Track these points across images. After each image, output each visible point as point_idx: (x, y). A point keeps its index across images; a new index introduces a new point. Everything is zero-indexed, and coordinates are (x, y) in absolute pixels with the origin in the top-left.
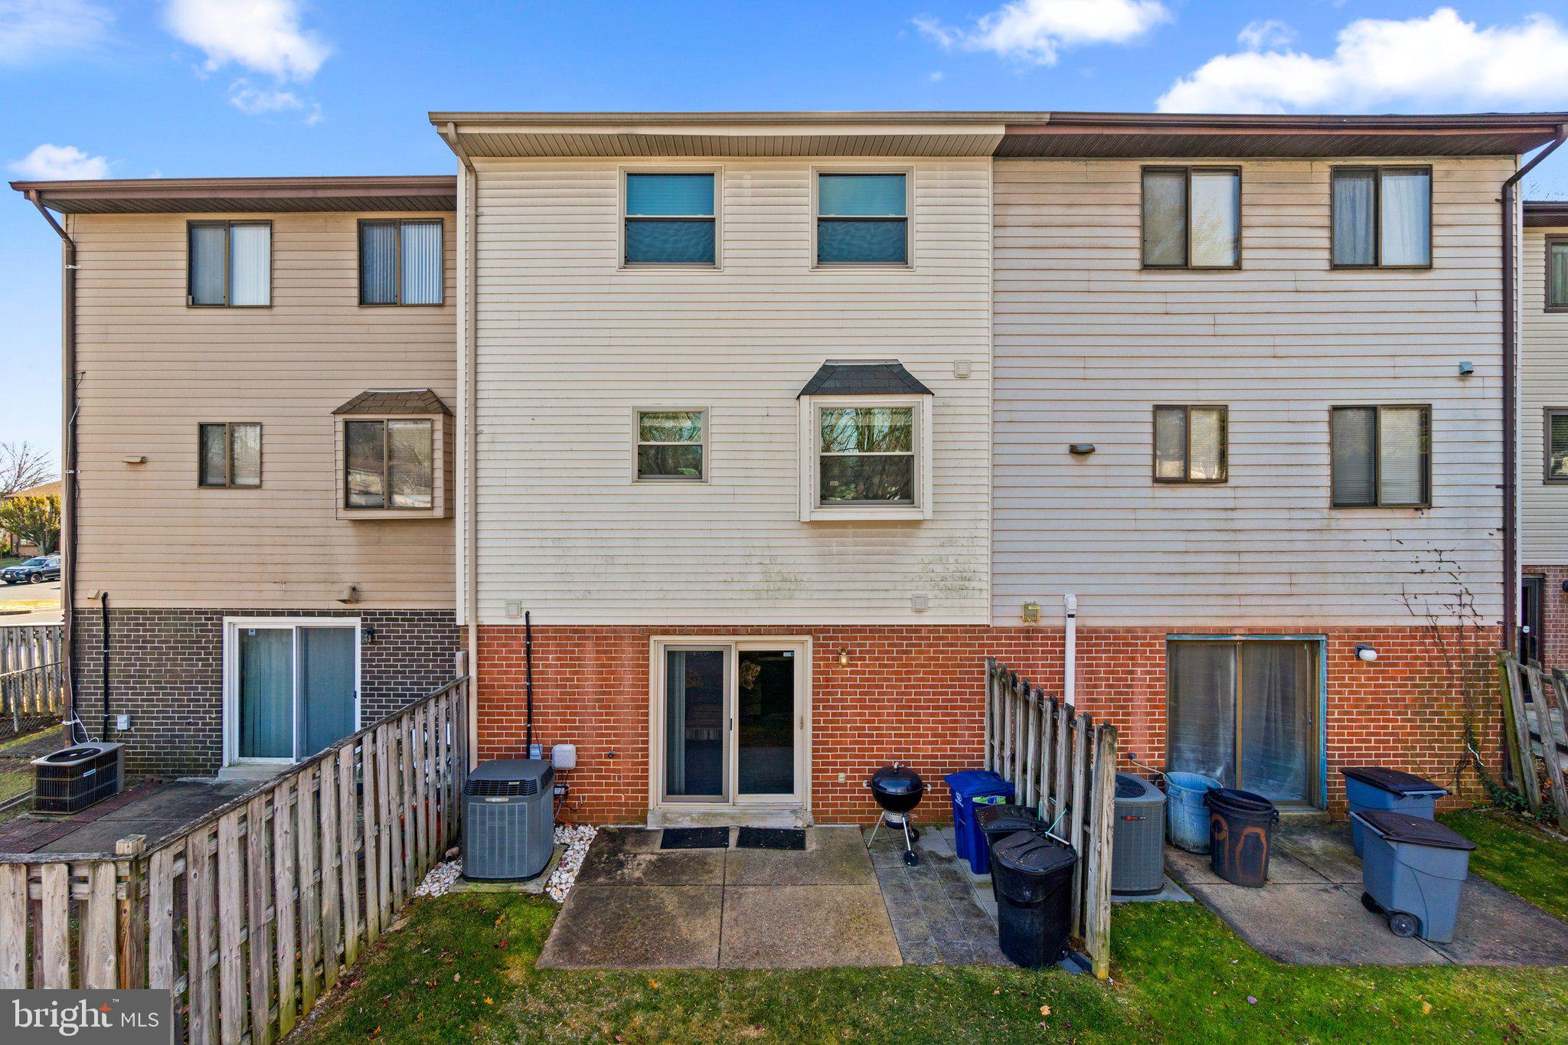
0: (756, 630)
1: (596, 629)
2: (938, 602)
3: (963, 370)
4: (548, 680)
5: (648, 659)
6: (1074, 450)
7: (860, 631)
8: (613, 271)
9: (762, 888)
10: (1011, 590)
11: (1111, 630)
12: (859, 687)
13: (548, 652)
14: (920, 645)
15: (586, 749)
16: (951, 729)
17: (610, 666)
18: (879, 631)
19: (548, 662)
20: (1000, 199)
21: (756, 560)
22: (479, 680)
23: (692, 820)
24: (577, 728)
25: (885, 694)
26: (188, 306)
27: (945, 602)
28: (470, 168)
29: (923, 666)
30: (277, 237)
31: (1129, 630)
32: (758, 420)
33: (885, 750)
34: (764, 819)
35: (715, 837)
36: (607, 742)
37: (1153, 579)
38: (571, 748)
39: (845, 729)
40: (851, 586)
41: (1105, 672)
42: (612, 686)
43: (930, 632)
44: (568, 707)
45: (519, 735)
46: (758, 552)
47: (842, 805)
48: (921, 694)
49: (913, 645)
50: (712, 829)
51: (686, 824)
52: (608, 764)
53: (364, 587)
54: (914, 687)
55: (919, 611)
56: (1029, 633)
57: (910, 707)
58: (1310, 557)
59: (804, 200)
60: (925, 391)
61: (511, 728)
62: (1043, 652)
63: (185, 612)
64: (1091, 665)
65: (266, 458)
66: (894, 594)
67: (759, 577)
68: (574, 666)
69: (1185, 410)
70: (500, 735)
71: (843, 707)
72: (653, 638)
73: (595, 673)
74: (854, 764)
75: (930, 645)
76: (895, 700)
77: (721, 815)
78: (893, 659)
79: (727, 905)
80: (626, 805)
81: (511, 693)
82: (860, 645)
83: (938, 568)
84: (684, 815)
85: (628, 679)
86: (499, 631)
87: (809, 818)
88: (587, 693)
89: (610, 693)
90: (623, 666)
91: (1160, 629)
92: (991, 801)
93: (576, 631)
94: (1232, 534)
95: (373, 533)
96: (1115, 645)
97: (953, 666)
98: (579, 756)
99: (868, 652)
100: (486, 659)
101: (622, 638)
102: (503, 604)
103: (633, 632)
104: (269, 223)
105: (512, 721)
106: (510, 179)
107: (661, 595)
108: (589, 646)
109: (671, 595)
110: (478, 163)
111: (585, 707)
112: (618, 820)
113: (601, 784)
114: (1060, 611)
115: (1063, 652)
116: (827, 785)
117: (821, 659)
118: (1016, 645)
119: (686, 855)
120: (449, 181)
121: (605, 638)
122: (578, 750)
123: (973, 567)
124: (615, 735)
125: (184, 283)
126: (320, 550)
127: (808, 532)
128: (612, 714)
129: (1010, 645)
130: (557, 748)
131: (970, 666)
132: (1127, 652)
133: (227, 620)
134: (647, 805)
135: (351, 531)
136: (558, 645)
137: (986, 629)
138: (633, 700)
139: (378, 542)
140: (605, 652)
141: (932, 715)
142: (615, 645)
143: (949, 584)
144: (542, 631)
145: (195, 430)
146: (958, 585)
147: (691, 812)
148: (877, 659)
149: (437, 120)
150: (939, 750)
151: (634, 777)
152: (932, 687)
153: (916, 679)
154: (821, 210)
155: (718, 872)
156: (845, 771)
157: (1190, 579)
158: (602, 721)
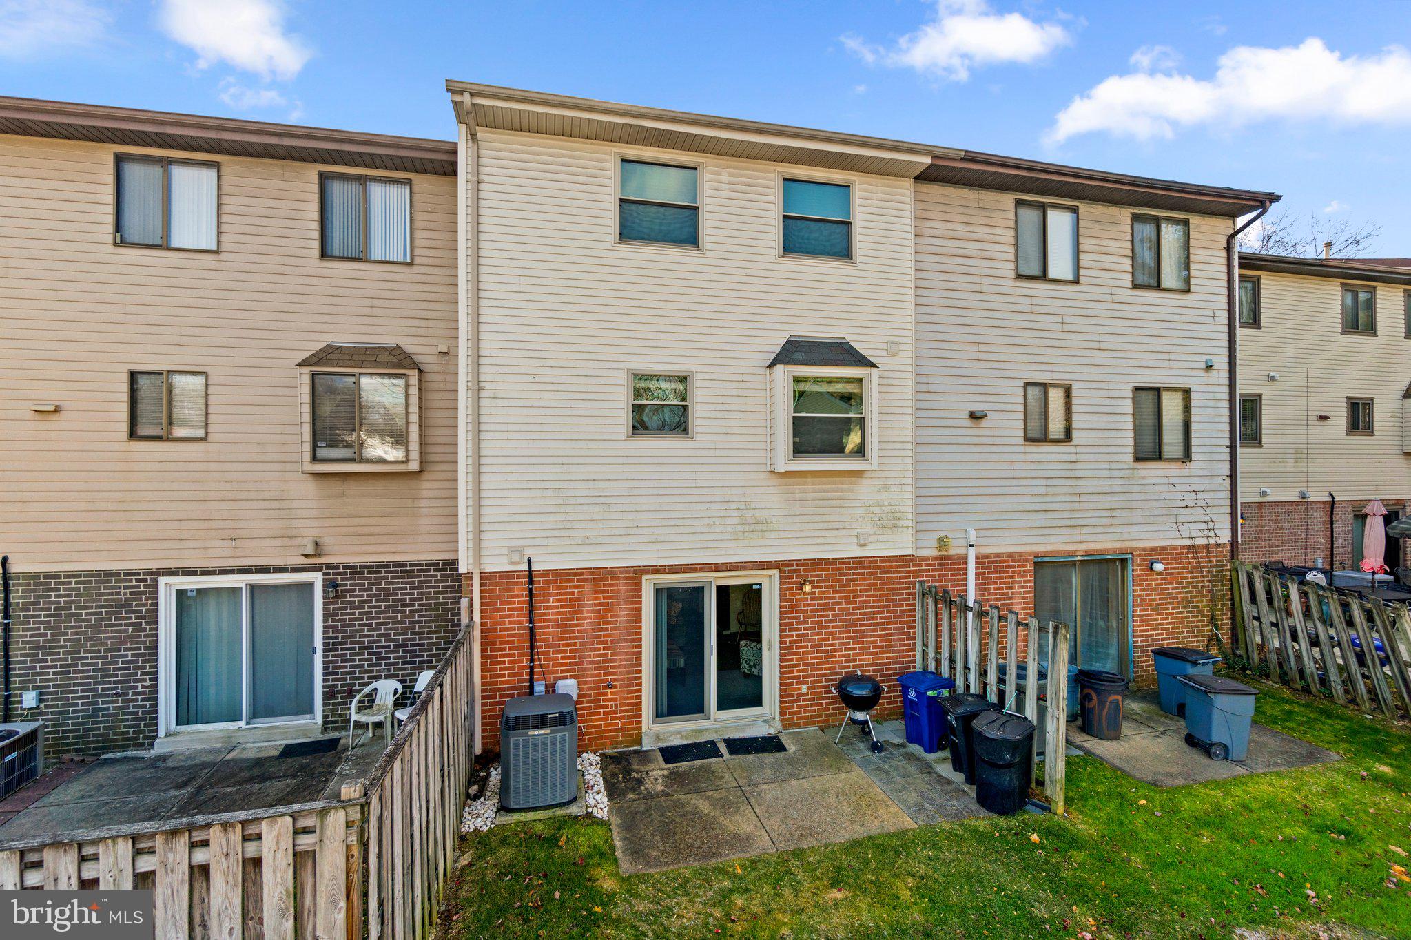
0: (734, 567)
1: (594, 572)
2: (876, 538)
3: (894, 349)
4: (549, 620)
5: (640, 596)
6: (973, 416)
7: (817, 564)
8: (608, 246)
9: (773, 785)
10: (929, 526)
11: (998, 556)
12: (817, 611)
13: (549, 595)
14: (863, 573)
15: (586, 682)
16: (887, 641)
17: (607, 604)
18: (832, 563)
19: (549, 604)
20: (919, 214)
21: (733, 506)
22: (482, 624)
23: (682, 737)
24: (576, 664)
25: (837, 615)
26: (115, 244)
27: (881, 538)
28: (473, 137)
29: (866, 590)
30: (225, 180)
31: (1010, 555)
32: (735, 385)
33: (837, 662)
34: (743, 730)
35: (706, 750)
36: (605, 674)
37: (1025, 516)
38: (573, 682)
39: (806, 647)
40: (811, 526)
41: (994, 589)
42: (609, 623)
43: (871, 562)
44: (568, 645)
45: (521, 674)
46: (735, 498)
47: (804, 711)
48: (865, 614)
49: (858, 574)
50: (700, 743)
51: (677, 741)
52: (606, 694)
53: (326, 541)
54: (859, 608)
55: (863, 546)
56: (942, 560)
57: (856, 625)
58: (1122, 497)
59: (772, 199)
60: (872, 365)
61: (513, 668)
62: (952, 575)
63: (109, 574)
64: (985, 584)
65: (211, 409)
66: (844, 532)
67: (736, 521)
68: (574, 606)
69: (1044, 386)
70: (504, 676)
71: (805, 629)
72: (645, 577)
73: (593, 612)
74: (813, 676)
75: (871, 574)
76: (845, 620)
77: (706, 730)
78: (843, 586)
79: (753, 801)
80: (623, 730)
81: (513, 635)
82: (817, 576)
83: (877, 510)
84: (674, 734)
85: (624, 614)
86: (501, 577)
87: (778, 725)
88: (586, 631)
89: (607, 629)
90: (618, 604)
91: (1030, 553)
92: (939, 693)
93: (575, 574)
94: (1074, 480)
95: (336, 487)
96: (1000, 567)
97: (888, 589)
98: (580, 689)
99: (824, 581)
100: (489, 604)
101: (618, 579)
102: (505, 551)
103: (628, 572)
104: (216, 165)
105: (514, 662)
106: (511, 151)
107: (653, 538)
108: (588, 587)
109: (661, 538)
110: (481, 133)
111: (584, 644)
112: (615, 744)
113: (599, 714)
114: (963, 542)
115: (966, 574)
116: (792, 696)
117: (787, 589)
118: (933, 570)
119: (692, 767)
120: (452, 148)
121: (602, 579)
122: (579, 683)
123: (902, 509)
124: (612, 667)
125: (110, 219)
126: (276, 505)
127: (775, 481)
128: (608, 649)
129: (928, 571)
130: (561, 683)
131: (900, 589)
132: (1008, 572)
133: (162, 581)
134: (640, 728)
135: (311, 485)
136: (558, 588)
137: (912, 558)
138: (628, 634)
139: (342, 496)
140: (602, 592)
141: (873, 630)
142: (611, 585)
143: (884, 522)
144: (543, 576)
145: (125, 378)
146: (890, 524)
147: (680, 731)
148: (831, 586)
149: (453, 88)
150: (879, 659)
151: (629, 704)
152: (873, 607)
153: (861, 602)
154: (786, 208)
155: (728, 777)
156: (806, 683)
157: (1049, 515)
158: (600, 656)
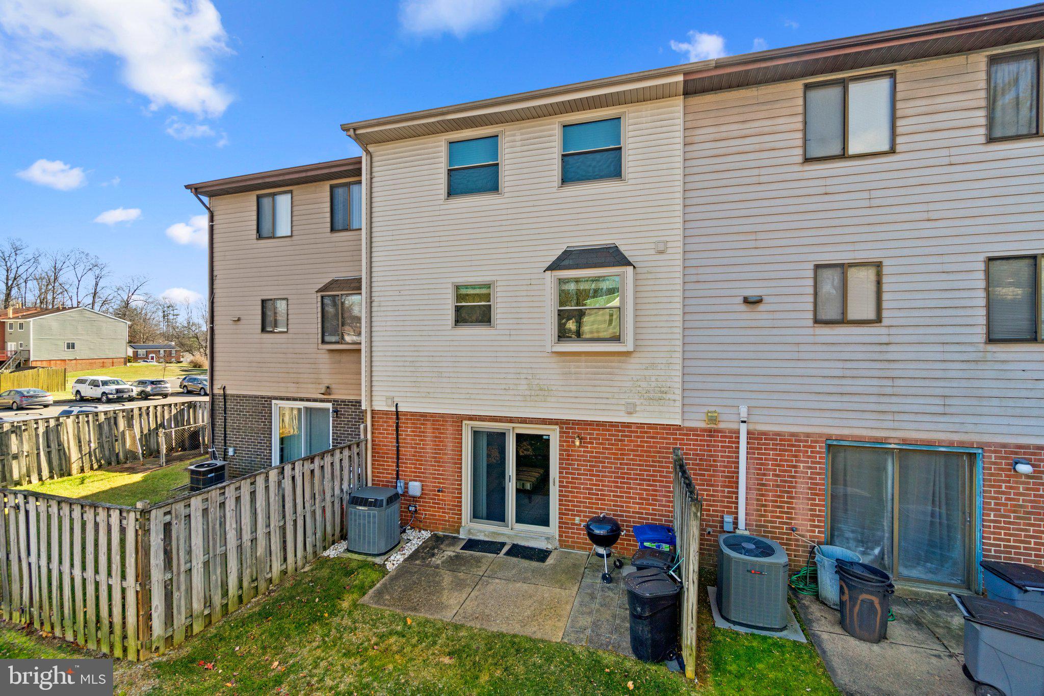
0: (524, 421)
1: (433, 415)
2: (643, 407)
3: (661, 247)
4: (407, 443)
5: (461, 435)
6: (746, 301)
7: (590, 425)
8: (441, 202)
9: (503, 581)
10: (697, 401)
11: (778, 434)
12: (589, 461)
13: (407, 427)
14: (631, 436)
15: (427, 486)
16: (652, 495)
17: (440, 437)
18: (602, 425)
19: (407, 432)
20: (689, 125)
21: (523, 376)
22: (373, 441)
23: (485, 535)
24: (423, 473)
25: (606, 467)
26: (257, 239)
27: (648, 408)
28: (368, 152)
29: (633, 450)
30: (295, 198)
31: (792, 434)
32: (525, 288)
33: (606, 505)
34: (528, 540)
35: (493, 547)
36: (439, 483)
37: (813, 397)
38: (418, 484)
39: (580, 488)
40: (583, 394)
41: (772, 465)
42: (442, 450)
43: (638, 428)
44: (417, 460)
45: (392, 474)
46: (525, 371)
47: (578, 538)
48: (632, 469)
49: (626, 436)
50: (496, 542)
51: (481, 537)
52: (439, 496)
53: (333, 386)
54: (626, 464)
55: (630, 413)
56: (711, 432)
57: (624, 478)
59: (553, 144)
60: (629, 263)
61: (388, 470)
62: (722, 447)
63: (256, 397)
64: (761, 459)
65: (290, 317)
66: (613, 401)
67: (526, 387)
68: (421, 436)
69: (843, 268)
70: (383, 473)
71: (579, 474)
72: (464, 422)
73: (432, 441)
74: (585, 512)
75: (638, 437)
76: (614, 472)
77: (502, 534)
78: (612, 445)
79: (477, 587)
80: (449, 521)
81: (389, 450)
82: (590, 434)
83: (644, 384)
84: (480, 531)
85: (450, 445)
86: (383, 414)
87: (557, 544)
88: (428, 453)
89: (440, 454)
90: (447, 438)
91: (820, 435)
92: (658, 547)
93: (422, 416)
94: (886, 363)
95: (337, 357)
96: (781, 445)
97: (654, 452)
98: (422, 490)
99: (595, 439)
100: (376, 429)
101: (447, 421)
102: (384, 399)
103: (453, 418)
104: (291, 192)
105: (389, 466)
106: (388, 154)
107: (468, 396)
108: (429, 425)
109: (473, 397)
110: (371, 148)
111: (427, 461)
112: (444, 529)
113: (435, 507)
114: (734, 418)
115: (738, 448)
116: (568, 524)
117: (565, 441)
118: (701, 440)
119: (472, 555)
120: (358, 160)
121: (437, 421)
122: (423, 485)
123: (668, 384)
124: (443, 479)
125: (255, 227)
126: (313, 366)
127: (556, 359)
128: (441, 466)
129: (697, 440)
130: (411, 484)
131: (667, 453)
132: (791, 451)
133: (274, 402)
134: (461, 523)
135: (327, 356)
136: (413, 423)
137: (679, 428)
138: (453, 459)
139: (340, 362)
140: (438, 429)
141: (639, 484)
142: (443, 425)
143: (651, 395)
144: (405, 415)
145: (260, 303)
146: (659, 396)
147: (485, 530)
148: (601, 444)
149: (345, 128)
150: (644, 509)
151: (453, 505)
152: (639, 465)
153: (627, 459)
154: (564, 149)
155: (484, 568)
156: (580, 516)
157: (846, 398)
158: (435, 470)
